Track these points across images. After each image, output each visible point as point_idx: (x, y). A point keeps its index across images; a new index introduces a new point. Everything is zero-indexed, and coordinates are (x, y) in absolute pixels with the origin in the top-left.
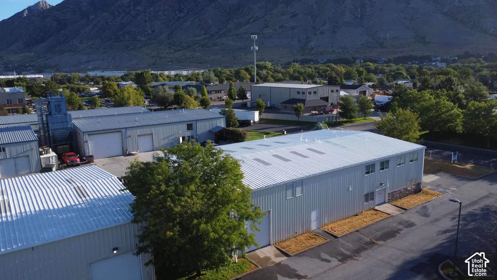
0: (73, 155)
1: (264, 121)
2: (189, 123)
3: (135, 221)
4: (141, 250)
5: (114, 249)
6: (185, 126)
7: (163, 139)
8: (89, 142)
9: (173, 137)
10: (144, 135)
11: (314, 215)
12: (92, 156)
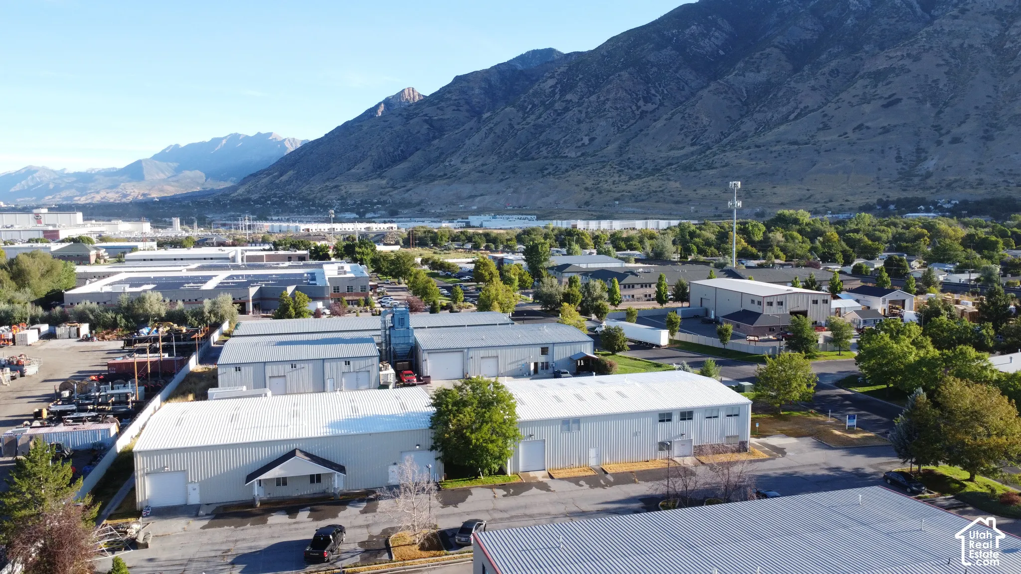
0: (411, 374)
1: (677, 345)
2: (545, 346)
3: (431, 428)
4: (432, 448)
5: (418, 445)
6: (539, 350)
7: (511, 363)
8: (428, 361)
9: (523, 362)
10: (489, 357)
11: (592, 453)
12: (429, 377)
